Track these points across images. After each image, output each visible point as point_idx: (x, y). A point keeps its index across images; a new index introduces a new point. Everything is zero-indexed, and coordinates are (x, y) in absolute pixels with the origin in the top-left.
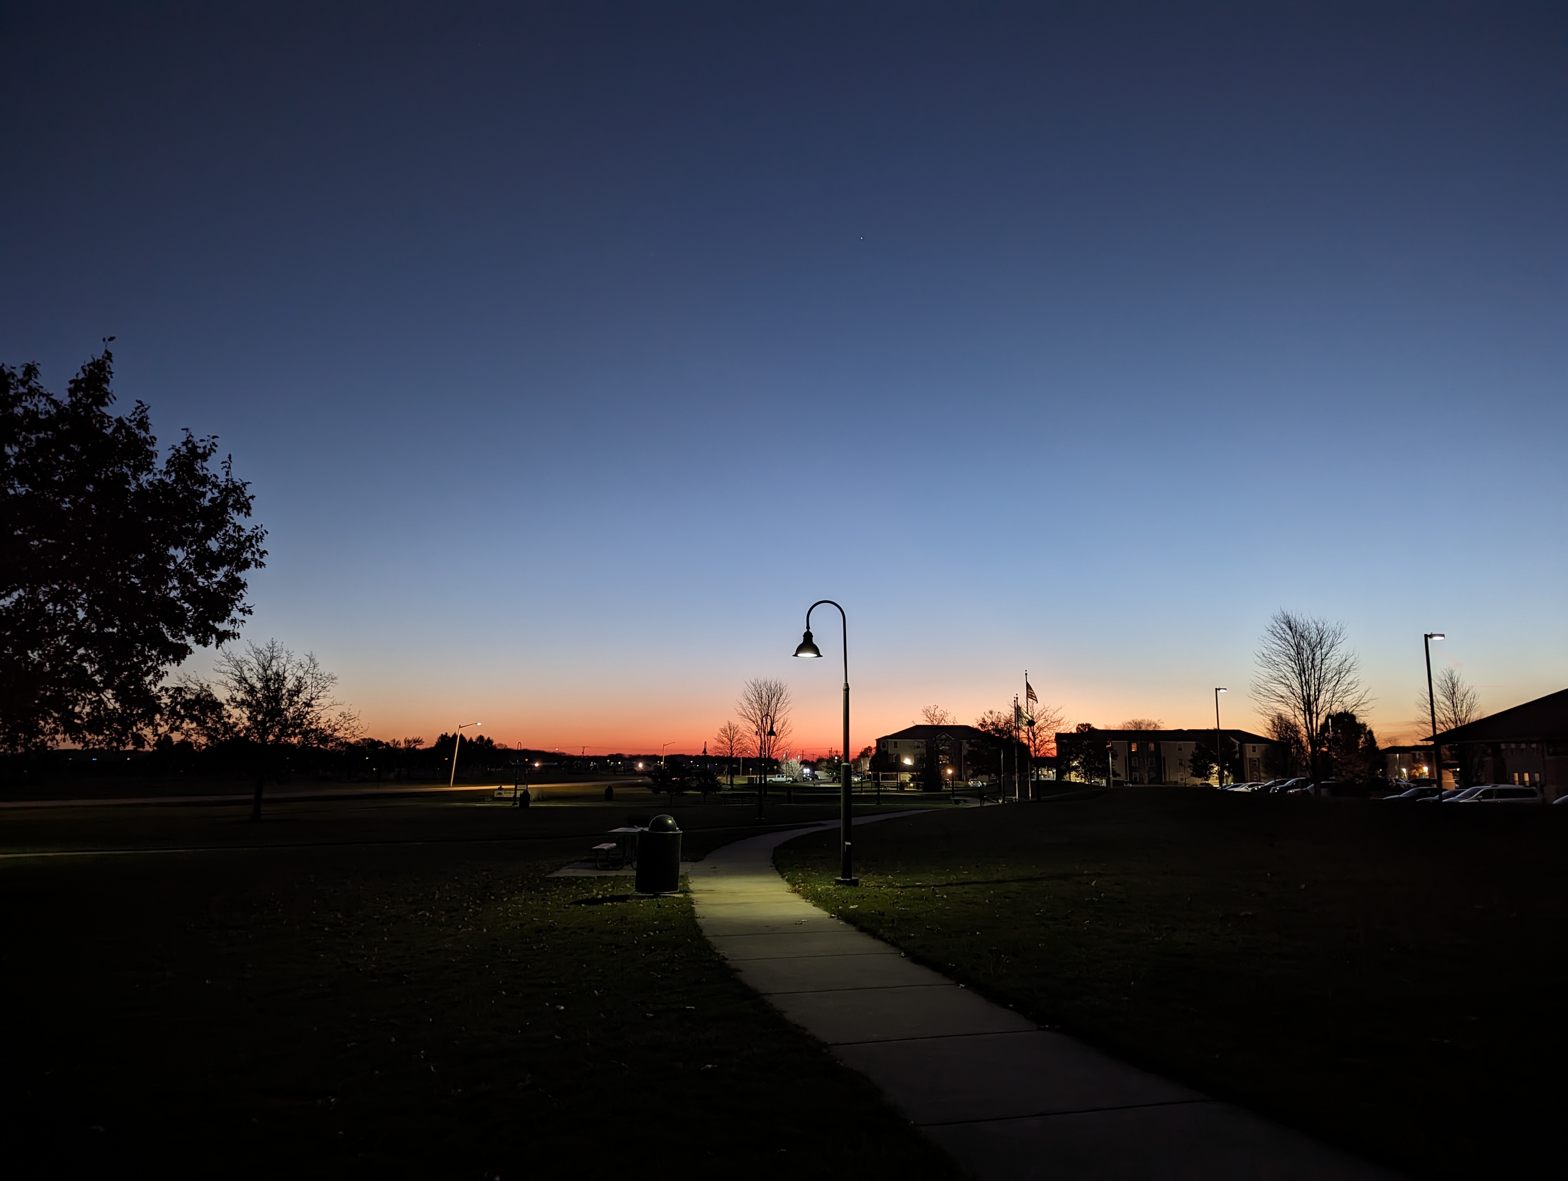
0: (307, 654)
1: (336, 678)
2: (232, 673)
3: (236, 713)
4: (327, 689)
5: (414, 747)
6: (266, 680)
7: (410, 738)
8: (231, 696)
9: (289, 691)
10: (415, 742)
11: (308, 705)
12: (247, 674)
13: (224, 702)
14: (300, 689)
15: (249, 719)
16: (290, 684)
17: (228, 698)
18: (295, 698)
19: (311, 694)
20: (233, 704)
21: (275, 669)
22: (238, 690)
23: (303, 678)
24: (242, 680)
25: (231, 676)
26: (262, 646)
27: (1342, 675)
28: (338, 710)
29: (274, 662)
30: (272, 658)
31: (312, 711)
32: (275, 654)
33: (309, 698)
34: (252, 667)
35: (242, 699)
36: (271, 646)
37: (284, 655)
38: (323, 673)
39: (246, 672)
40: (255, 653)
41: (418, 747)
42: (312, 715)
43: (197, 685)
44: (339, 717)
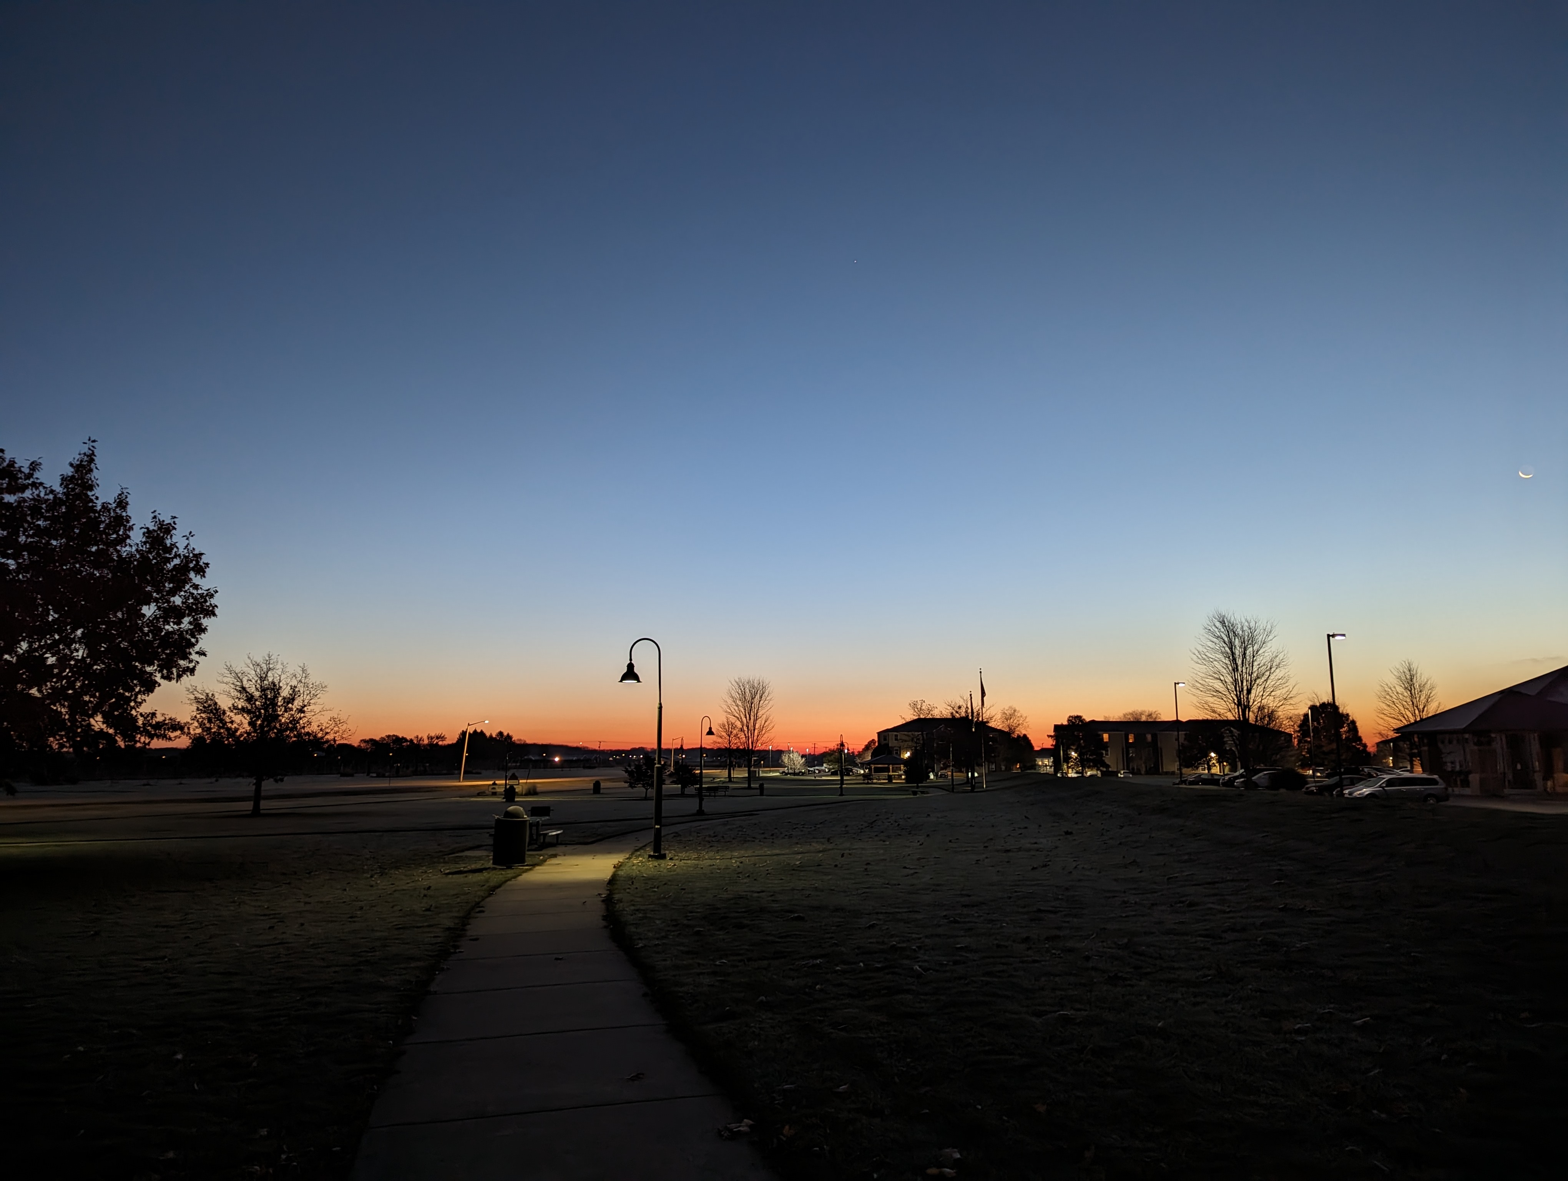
0: (300, 665)
1: (326, 687)
2: (233, 684)
3: (238, 718)
4: (318, 696)
5: (437, 743)
6: (263, 690)
7: (433, 735)
8: (233, 705)
9: (284, 698)
10: (437, 738)
11: (301, 710)
12: (246, 684)
13: (226, 709)
14: (294, 697)
15: (250, 724)
16: (285, 692)
17: (230, 705)
18: (290, 705)
19: (303, 701)
20: (235, 711)
21: (270, 680)
22: (240, 699)
23: (296, 687)
24: (243, 689)
25: (232, 686)
26: (260, 660)
27: (1272, 671)
28: (328, 715)
29: (270, 674)
30: (269, 669)
31: (304, 717)
32: (271, 666)
33: (301, 704)
34: (251, 678)
35: (242, 707)
36: (268, 659)
37: (279, 666)
38: (314, 682)
39: (245, 682)
40: (253, 665)
41: (440, 743)
42: (305, 720)
43: (202, 695)
44: (329, 722)
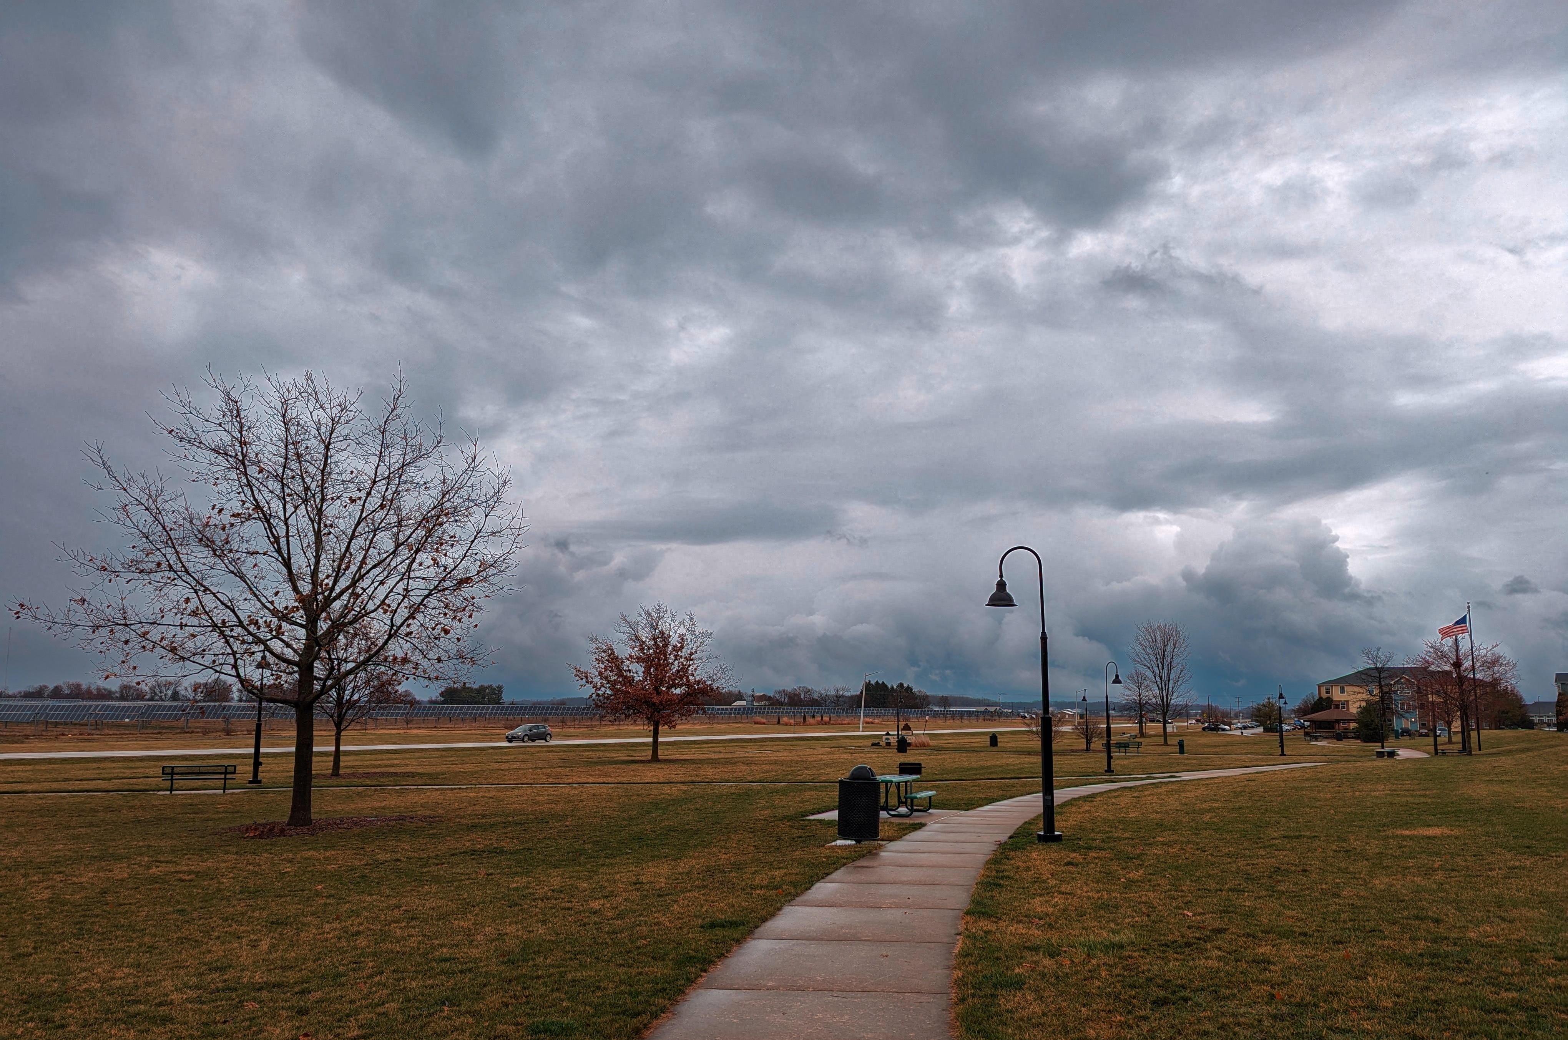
0: (688, 612)
2: (628, 632)
3: (634, 666)
4: (704, 643)
9: (673, 646)
11: (690, 658)
13: (623, 657)
14: (682, 645)
15: (644, 672)
16: (674, 640)
17: (627, 654)
18: (679, 653)
19: (692, 649)
20: (630, 659)
21: (661, 628)
22: (634, 647)
23: (684, 635)
24: (637, 638)
26: (651, 608)
29: (660, 622)
31: (693, 664)
32: (661, 614)
33: (689, 652)
34: (643, 626)
35: (637, 655)
36: (658, 607)
37: (669, 614)
38: (701, 629)
39: (638, 631)
40: (645, 613)
42: (694, 667)
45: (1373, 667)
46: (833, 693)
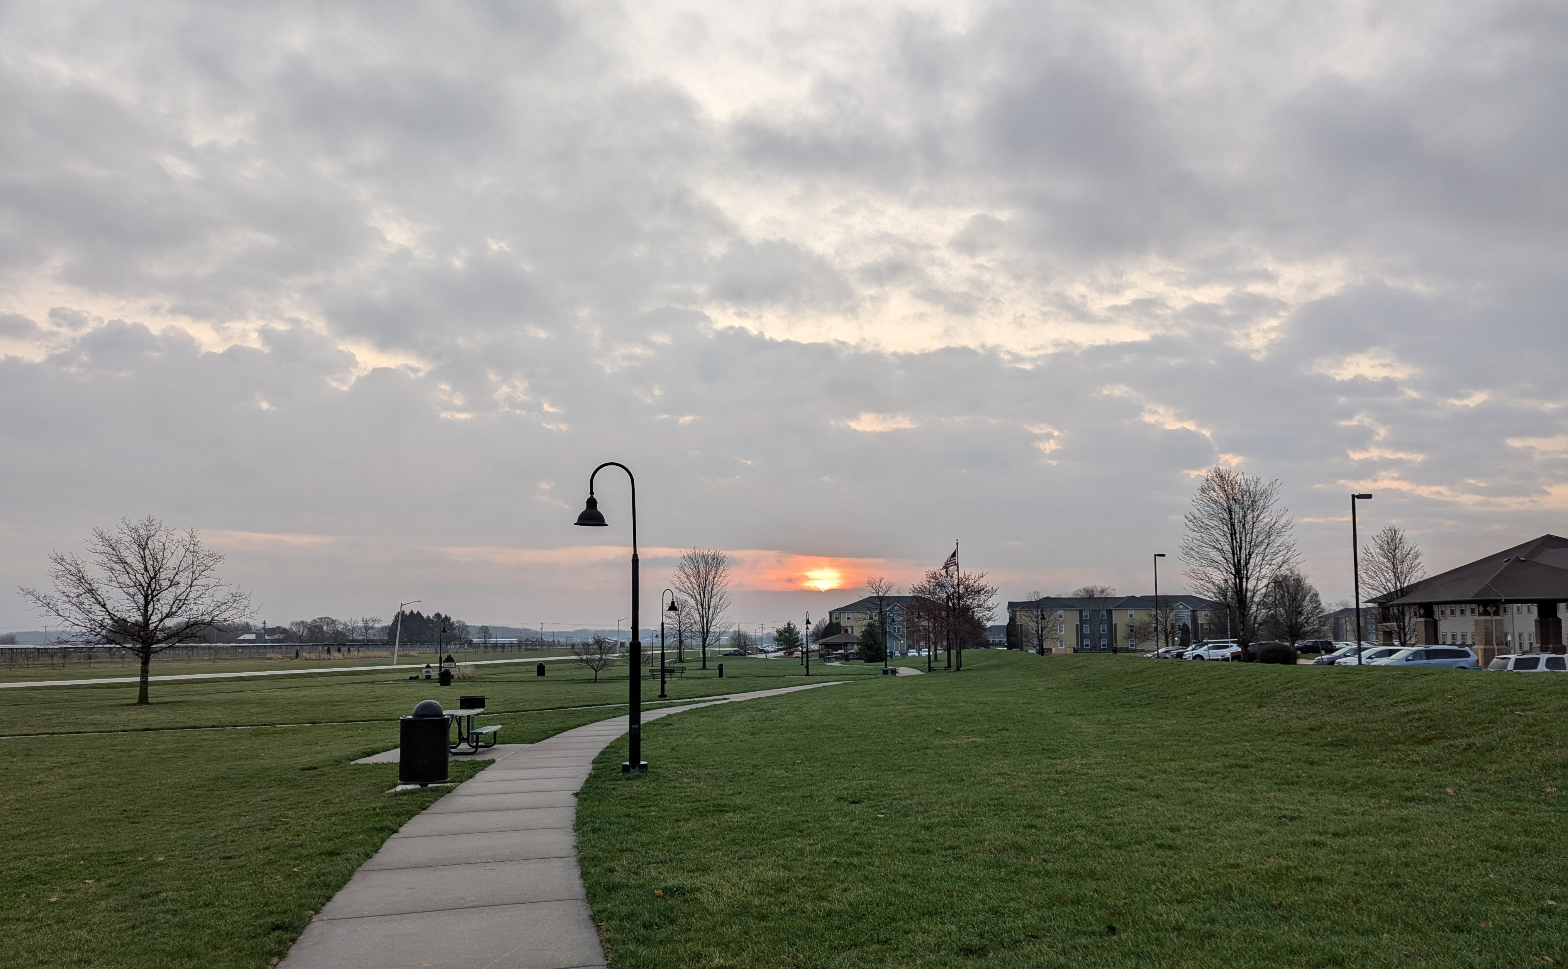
0: (187, 530)
1: (220, 555)
4: (211, 567)
26: (138, 525)
27: (1272, 538)
30: (150, 536)
32: (152, 532)
36: (146, 522)
37: (162, 532)
38: (205, 550)
40: (131, 531)
45: (876, 595)
46: (361, 624)
